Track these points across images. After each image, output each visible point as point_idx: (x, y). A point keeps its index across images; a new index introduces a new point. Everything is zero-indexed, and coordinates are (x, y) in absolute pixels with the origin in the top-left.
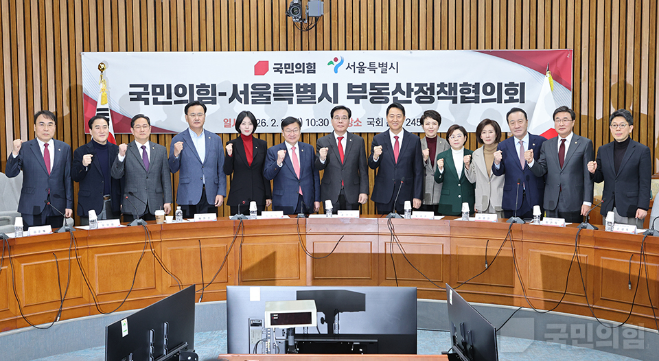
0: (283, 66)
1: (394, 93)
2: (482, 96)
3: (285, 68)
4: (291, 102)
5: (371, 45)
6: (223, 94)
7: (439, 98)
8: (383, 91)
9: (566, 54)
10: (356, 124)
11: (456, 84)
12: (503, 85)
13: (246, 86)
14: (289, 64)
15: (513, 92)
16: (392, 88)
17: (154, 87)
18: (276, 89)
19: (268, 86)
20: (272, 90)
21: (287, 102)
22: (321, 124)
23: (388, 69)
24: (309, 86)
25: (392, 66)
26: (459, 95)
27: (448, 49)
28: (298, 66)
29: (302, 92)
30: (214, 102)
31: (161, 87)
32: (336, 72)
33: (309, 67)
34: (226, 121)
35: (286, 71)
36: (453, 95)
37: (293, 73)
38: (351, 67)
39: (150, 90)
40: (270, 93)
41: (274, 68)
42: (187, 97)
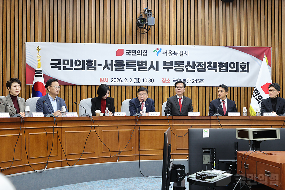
0: (131, 52)
1: (186, 66)
2: (229, 69)
4: (135, 70)
5: (175, 42)
6: (100, 65)
7: (209, 69)
8: (181, 65)
9: (268, 49)
10: (167, 81)
11: (216, 63)
12: (239, 64)
13: (112, 61)
14: (134, 51)
15: (244, 67)
16: (185, 64)
17: (64, 61)
18: (127, 63)
19: (123, 62)
20: (125, 63)
21: (133, 69)
22: (150, 81)
23: (183, 54)
24: (144, 62)
25: (185, 53)
26: (218, 68)
27: (212, 45)
28: (139, 52)
29: (140, 65)
30: (95, 69)
31: (68, 61)
32: (158, 55)
33: (144, 52)
34: (101, 79)
35: (132, 54)
36: (215, 68)
37: (136, 55)
38: (165, 53)
39: (62, 62)
40: (124, 65)
41: (126, 53)
42: (81, 66)
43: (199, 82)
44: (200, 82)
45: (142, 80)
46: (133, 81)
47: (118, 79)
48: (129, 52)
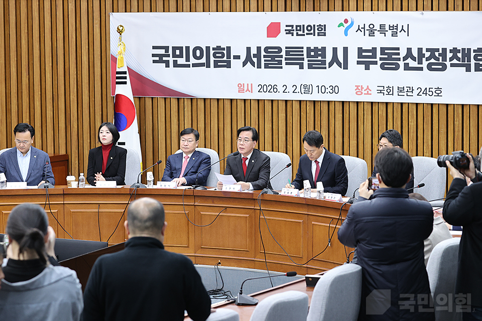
0: (294, 28)
1: (405, 58)
3: (297, 30)
4: (301, 67)
5: (382, 5)
6: (237, 57)
7: (452, 65)
8: (393, 57)
10: (366, 92)
13: (259, 49)
14: (300, 26)
16: (403, 53)
17: (174, 49)
18: (287, 53)
19: (280, 49)
20: (283, 53)
21: (298, 66)
22: (331, 91)
23: (398, 32)
24: (320, 50)
25: (402, 29)
26: (473, 62)
27: (463, 10)
28: (309, 28)
29: (312, 57)
30: (228, 65)
31: (181, 49)
32: (346, 34)
33: (320, 29)
34: (240, 86)
35: (297, 33)
36: (466, 63)
37: (304, 35)
38: (361, 29)
39: (170, 52)
40: (281, 57)
41: (286, 30)
42: (203, 60)
43: (431, 93)
44: (434, 94)
45: (315, 89)
46: (298, 90)
47: (270, 86)
48: (290, 28)
